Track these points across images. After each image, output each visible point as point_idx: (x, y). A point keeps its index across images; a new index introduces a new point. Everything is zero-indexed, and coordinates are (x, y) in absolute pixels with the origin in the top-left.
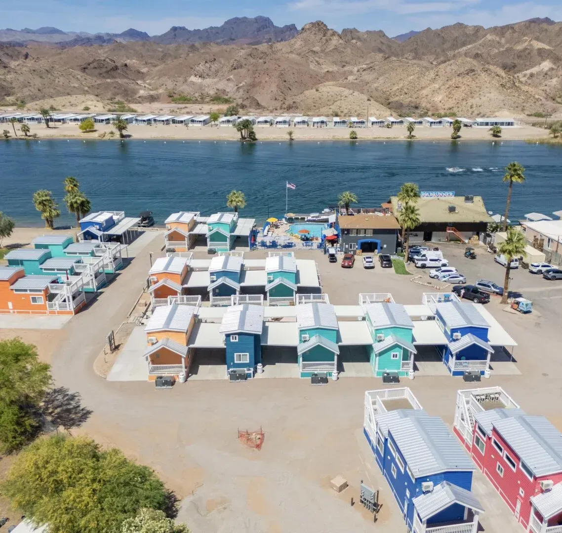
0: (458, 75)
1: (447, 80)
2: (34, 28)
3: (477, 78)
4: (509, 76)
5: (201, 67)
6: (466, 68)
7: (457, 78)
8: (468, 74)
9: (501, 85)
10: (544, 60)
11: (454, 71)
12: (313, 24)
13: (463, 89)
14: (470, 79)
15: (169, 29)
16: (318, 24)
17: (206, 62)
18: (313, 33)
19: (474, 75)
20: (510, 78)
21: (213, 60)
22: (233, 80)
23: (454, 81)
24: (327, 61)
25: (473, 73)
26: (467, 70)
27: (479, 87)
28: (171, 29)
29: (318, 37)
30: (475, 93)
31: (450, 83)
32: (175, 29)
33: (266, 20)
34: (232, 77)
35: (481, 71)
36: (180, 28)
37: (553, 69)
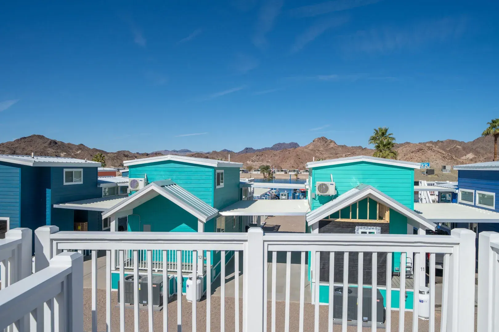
0: (412, 152)
1: (405, 155)
2: (178, 150)
3: (425, 153)
4: (448, 153)
5: (254, 158)
6: (417, 149)
7: (411, 154)
8: (418, 151)
9: (443, 157)
10: (468, 153)
11: (408, 150)
12: (319, 139)
13: (416, 159)
14: (421, 154)
15: (244, 149)
16: (322, 138)
17: (257, 156)
18: (319, 142)
19: (423, 152)
20: (449, 154)
21: (261, 155)
22: (270, 162)
23: (409, 155)
24: (327, 153)
25: (422, 151)
26: (417, 150)
27: (427, 158)
28: (245, 149)
29: (322, 144)
30: (425, 161)
31: (406, 156)
32: (247, 149)
33: (295, 144)
34: (269, 160)
35: (427, 150)
36: (250, 148)
37: (475, 158)
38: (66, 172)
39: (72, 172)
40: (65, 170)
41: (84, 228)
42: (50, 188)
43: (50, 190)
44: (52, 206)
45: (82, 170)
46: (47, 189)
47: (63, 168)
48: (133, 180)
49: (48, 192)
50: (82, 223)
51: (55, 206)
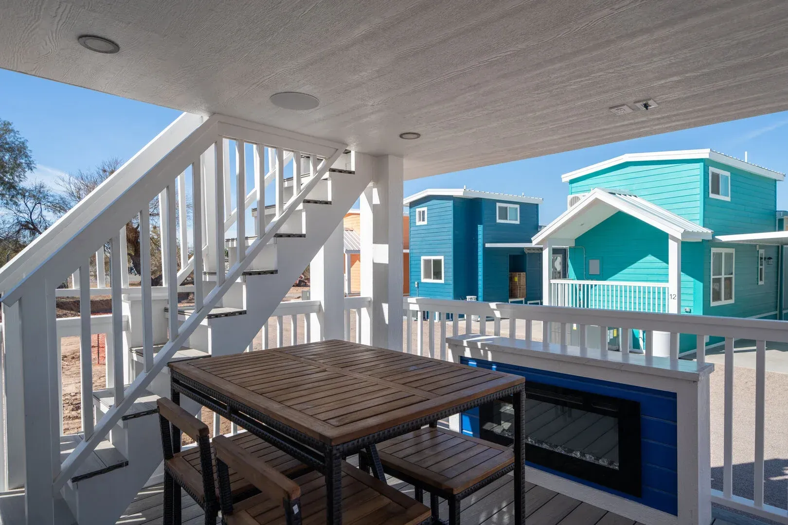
38: (499, 207)
39: (506, 208)
40: (498, 205)
41: (522, 278)
42: (481, 224)
43: (482, 226)
44: (484, 245)
45: (518, 206)
46: (479, 226)
47: (495, 201)
48: (573, 198)
49: (480, 228)
50: (519, 273)
51: (488, 245)
